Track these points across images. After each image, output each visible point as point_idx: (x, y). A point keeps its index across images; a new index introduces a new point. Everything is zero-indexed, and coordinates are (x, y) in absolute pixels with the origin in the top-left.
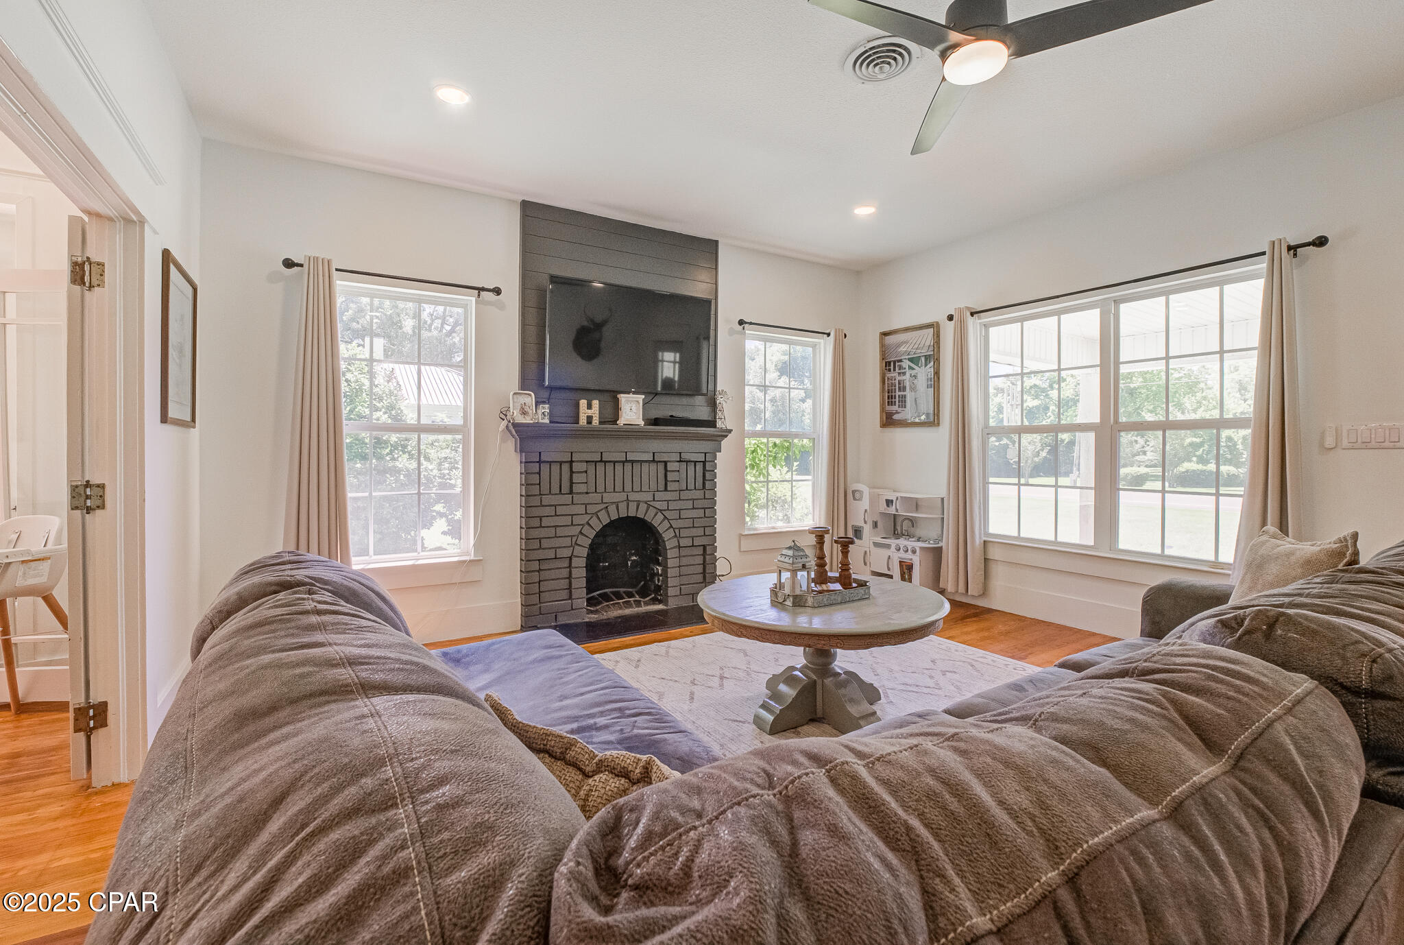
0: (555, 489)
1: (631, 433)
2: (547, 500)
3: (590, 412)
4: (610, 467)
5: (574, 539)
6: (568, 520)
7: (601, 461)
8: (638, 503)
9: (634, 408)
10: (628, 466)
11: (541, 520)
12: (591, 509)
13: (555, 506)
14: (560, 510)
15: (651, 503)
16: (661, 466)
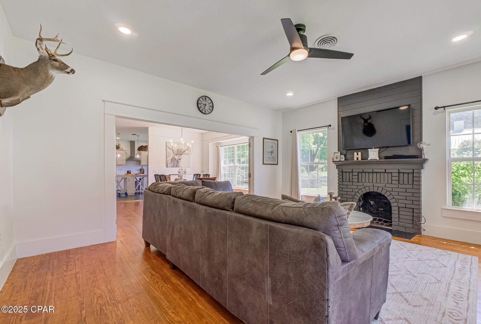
0: (348, 180)
1: (373, 162)
2: (344, 183)
3: (357, 156)
4: (367, 174)
5: (353, 196)
6: (351, 190)
7: (363, 172)
8: (378, 187)
9: (375, 154)
10: (375, 174)
11: (342, 189)
12: (359, 187)
13: (347, 185)
14: (349, 187)
15: (385, 188)
16: (390, 175)
